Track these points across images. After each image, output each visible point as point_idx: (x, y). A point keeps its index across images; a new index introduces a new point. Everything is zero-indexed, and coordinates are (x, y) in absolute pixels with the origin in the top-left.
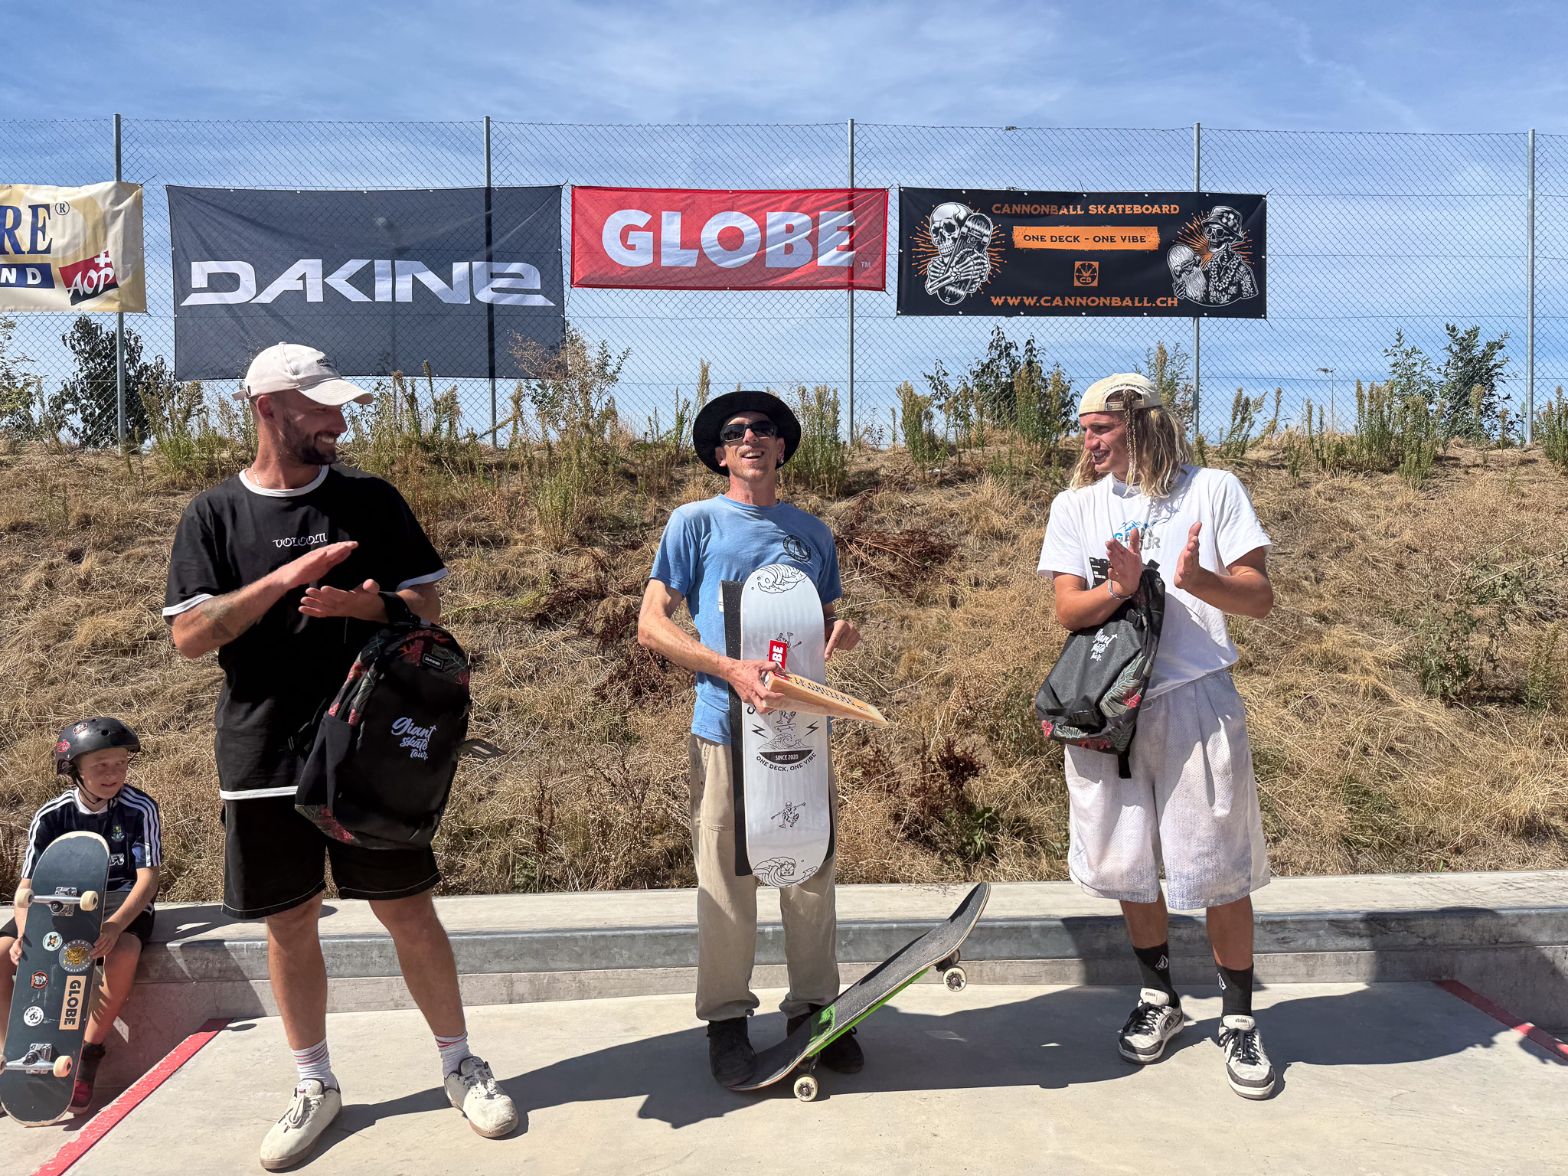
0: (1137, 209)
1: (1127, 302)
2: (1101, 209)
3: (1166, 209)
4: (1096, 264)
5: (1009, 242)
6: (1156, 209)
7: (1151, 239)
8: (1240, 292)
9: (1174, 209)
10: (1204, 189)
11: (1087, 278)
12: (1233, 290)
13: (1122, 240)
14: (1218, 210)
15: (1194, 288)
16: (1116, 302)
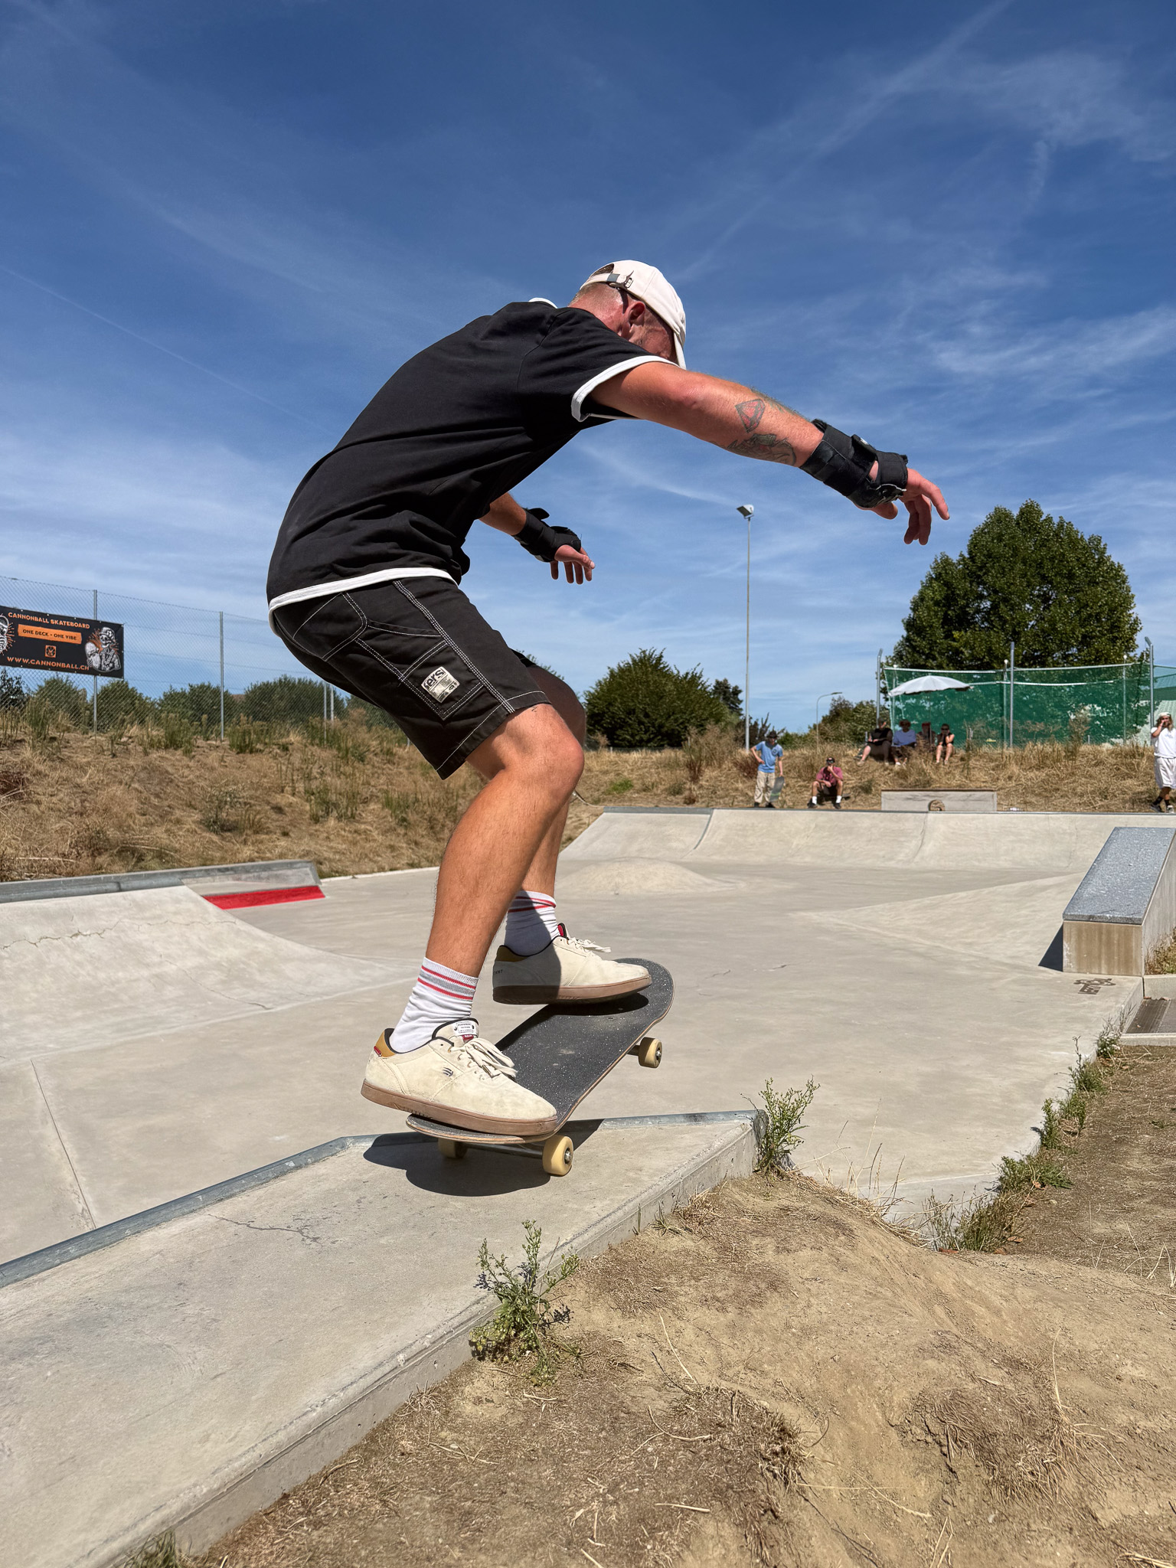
0: (72, 624)
1: (68, 666)
2: (56, 622)
3: (84, 625)
4: (55, 648)
5: (16, 632)
6: (80, 625)
7: (78, 638)
8: (114, 666)
9: (87, 626)
10: (98, 619)
11: (51, 652)
12: (111, 665)
13: (65, 636)
14: (105, 629)
15: (95, 661)
16: (63, 665)
